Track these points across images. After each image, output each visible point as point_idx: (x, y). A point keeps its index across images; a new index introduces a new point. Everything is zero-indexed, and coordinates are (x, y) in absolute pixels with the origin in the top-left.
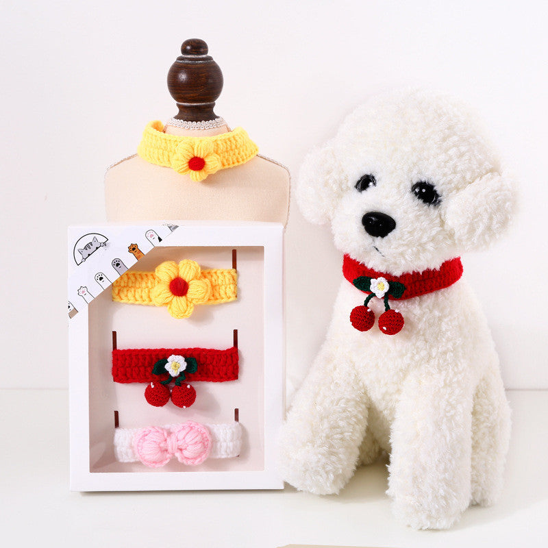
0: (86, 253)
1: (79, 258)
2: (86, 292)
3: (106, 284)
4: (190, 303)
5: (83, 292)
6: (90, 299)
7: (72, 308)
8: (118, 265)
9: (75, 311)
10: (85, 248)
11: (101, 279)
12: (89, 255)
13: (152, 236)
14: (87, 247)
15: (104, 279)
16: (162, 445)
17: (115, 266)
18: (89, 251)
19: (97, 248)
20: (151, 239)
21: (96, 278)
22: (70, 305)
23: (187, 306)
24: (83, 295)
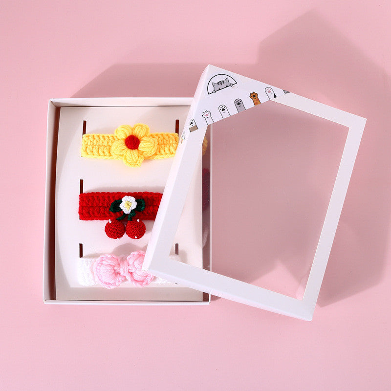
0: (218, 87)
1: (211, 89)
2: (209, 116)
3: (226, 115)
4: (141, 155)
5: (207, 115)
6: (210, 122)
7: (194, 124)
8: (239, 104)
9: (196, 128)
10: (218, 83)
11: (223, 110)
12: (219, 89)
13: (269, 92)
14: (220, 83)
15: (226, 110)
16: (116, 268)
17: (236, 104)
18: (220, 87)
19: (227, 86)
20: (269, 94)
21: (220, 108)
22: (193, 122)
23: (139, 157)
24: (206, 117)
